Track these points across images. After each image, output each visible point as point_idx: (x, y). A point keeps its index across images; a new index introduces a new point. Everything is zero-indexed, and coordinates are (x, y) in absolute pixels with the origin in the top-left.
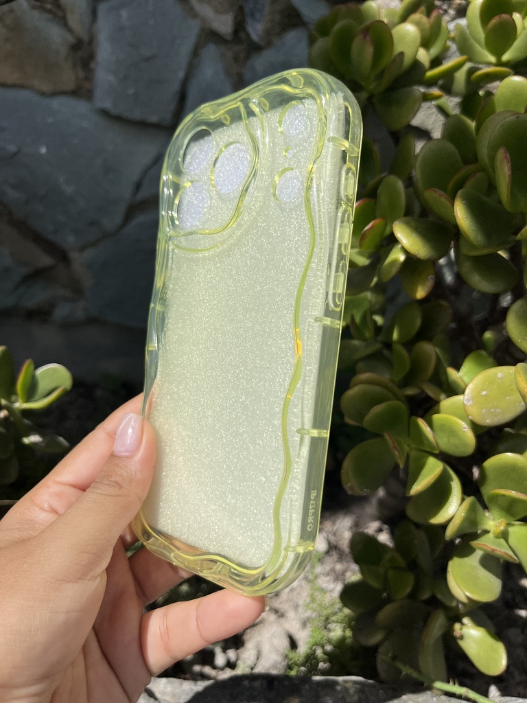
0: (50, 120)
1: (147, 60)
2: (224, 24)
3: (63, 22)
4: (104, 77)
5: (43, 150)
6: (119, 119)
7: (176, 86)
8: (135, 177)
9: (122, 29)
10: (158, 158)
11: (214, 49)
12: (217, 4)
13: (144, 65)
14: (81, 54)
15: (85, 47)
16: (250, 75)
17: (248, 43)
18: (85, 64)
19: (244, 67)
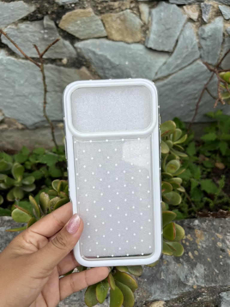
1: (168, 29)
2: (195, 16)
3: (140, 17)
5: (127, 63)
9: (161, 19)
10: (165, 63)
11: (190, 24)
12: (193, 9)
13: (166, 31)
14: (144, 28)
15: (146, 26)
16: (202, 33)
17: (202, 22)
18: (145, 32)
19: (198, 30)
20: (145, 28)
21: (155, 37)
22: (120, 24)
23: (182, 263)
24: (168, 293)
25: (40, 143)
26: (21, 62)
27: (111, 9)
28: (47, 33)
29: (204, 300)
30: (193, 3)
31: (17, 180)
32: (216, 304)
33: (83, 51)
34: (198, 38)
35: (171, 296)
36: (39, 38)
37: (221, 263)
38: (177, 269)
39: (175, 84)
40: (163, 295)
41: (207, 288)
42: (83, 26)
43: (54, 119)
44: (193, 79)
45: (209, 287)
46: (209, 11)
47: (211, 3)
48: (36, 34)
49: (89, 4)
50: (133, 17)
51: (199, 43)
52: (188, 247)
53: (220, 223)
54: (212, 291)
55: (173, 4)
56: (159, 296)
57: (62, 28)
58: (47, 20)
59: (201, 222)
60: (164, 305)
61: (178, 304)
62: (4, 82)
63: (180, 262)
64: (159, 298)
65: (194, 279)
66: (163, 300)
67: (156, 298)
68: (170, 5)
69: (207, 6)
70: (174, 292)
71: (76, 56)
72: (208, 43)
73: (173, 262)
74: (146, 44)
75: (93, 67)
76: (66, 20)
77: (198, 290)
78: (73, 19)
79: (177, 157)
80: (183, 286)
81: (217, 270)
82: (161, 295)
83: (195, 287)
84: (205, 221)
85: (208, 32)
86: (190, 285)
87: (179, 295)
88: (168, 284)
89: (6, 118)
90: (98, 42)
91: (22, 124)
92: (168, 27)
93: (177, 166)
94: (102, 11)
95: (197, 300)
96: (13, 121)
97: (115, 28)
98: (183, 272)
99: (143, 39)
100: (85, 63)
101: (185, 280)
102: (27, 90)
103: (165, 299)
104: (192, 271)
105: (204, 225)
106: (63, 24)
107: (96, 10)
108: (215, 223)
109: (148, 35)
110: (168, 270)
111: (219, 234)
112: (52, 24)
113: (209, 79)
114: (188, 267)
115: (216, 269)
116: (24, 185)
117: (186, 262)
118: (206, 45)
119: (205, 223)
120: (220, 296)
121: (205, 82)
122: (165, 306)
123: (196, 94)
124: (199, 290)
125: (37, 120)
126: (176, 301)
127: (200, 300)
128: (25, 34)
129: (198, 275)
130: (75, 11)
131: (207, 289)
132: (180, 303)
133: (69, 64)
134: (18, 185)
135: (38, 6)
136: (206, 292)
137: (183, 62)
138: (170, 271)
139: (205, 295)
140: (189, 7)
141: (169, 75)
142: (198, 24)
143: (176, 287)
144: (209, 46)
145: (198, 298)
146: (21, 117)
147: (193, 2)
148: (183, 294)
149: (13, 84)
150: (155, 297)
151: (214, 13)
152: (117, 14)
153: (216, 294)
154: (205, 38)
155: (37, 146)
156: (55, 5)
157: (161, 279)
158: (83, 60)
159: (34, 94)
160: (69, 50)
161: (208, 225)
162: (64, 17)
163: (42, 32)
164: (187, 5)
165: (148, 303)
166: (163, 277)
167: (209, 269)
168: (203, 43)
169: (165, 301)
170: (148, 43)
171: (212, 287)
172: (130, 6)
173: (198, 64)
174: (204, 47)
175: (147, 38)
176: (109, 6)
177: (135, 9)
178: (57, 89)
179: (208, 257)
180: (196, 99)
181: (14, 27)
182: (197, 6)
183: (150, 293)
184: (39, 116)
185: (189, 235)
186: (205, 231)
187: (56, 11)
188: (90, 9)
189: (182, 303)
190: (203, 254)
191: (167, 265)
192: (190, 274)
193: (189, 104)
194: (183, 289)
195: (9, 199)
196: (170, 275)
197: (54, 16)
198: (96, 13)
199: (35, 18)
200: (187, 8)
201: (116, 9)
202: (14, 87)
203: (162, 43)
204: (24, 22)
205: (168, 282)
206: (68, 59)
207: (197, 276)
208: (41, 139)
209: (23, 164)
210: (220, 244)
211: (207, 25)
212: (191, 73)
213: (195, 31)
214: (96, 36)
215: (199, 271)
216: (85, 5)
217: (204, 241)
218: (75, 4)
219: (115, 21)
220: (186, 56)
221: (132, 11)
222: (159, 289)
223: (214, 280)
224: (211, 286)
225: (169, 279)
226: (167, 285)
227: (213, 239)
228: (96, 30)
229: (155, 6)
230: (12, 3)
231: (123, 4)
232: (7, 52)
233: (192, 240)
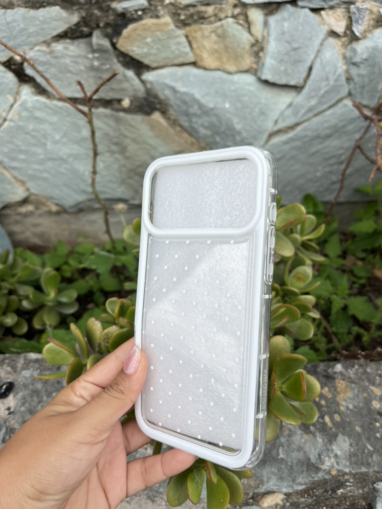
0: (232, 88)
1: (295, 49)
2: (340, 27)
3: (249, 30)
4: (269, 61)
5: (227, 106)
6: (273, 84)
7: (308, 64)
8: (275, 118)
9: (283, 33)
10: (290, 105)
11: (332, 41)
12: (336, 16)
13: (292, 53)
14: (255, 48)
15: (259, 45)
16: (352, 54)
17: (352, 37)
18: (257, 55)
19: (346, 50)
20: (258, 48)
22: (215, 43)
23: (314, 433)
24: (289, 481)
25: (86, 236)
26: (57, 106)
27: (202, 18)
28: (98, 59)
29: (349, 494)
30: (338, 6)
31: (48, 295)
32: (368, 502)
33: (156, 86)
34: (346, 64)
35: (294, 486)
36: (86, 67)
37: (378, 435)
38: (305, 443)
39: (306, 139)
40: (282, 484)
41: (353, 474)
42: (155, 47)
43: (109, 196)
44: (337, 131)
45: (357, 474)
46: (363, 18)
47: (367, 5)
48: (80, 60)
49: (166, 11)
50: (238, 30)
51: (347, 71)
52: (323, 409)
53: (377, 370)
54: (362, 479)
55: (303, 7)
56: (275, 485)
57: (123, 49)
58: (97, 37)
59: (346, 368)
60: (283, 501)
61: (306, 499)
62: (29, 137)
63: (310, 432)
64: (275, 488)
65: (333, 460)
66: (281, 492)
67: (271, 488)
68: (299, 10)
69: (361, 11)
70: (300, 480)
71: (144, 95)
72: (363, 71)
73: (299, 432)
74: (259, 74)
75: (172, 112)
76: (128, 37)
77: (339, 477)
78: (139, 35)
79: (308, 262)
80: (315, 471)
81: (371, 446)
82: (278, 484)
83: (334, 473)
84: (353, 366)
85: (363, 54)
86: (325, 470)
87: (307, 484)
88: (289, 466)
89: (32, 194)
90: (180, 71)
91: (57, 205)
92: (295, 45)
93: (307, 276)
94: (187, 22)
95: (337, 494)
96: (44, 200)
97: (208, 48)
98: (315, 448)
99: (255, 66)
100: (158, 106)
101: (318, 461)
102: (65, 151)
103: (284, 490)
104: (329, 447)
105: (351, 372)
106: (123, 43)
107: (177, 20)
108: (368, 370)
109: (263, 59)
110: (290, 444)
111: (376, 387)
112: (106, 43)
113: (363, 131)
114: (324, 440)
115: (369, 444)
116: (60, 304)
117: (320, 432)
118: (359, 75)
119: (353, 369)
120: (374, 488)
121: (357, 136)
122: (285, 501)
123: (341, 155)
124: (341, 478)
125: (81, 198)
126: (303, 495)
127: (342, 493)
128: (63, 61)
129: (339, 453)
130: (144, 22)
131: (354, 476)
132: (309, 497)
133: (132, 107)
134: (50, 304)
135: (84, 14)
136: (352, 480)
137: (320, 103)
138: (293, 446)
139: (350, 486)
140: (330, 12)
141: (297, 124)
142: (345, 41)
143: (303, 471)
144: (363, 76)
145: (338, 491)
146: (56, 193)
147: (338, 4)
148: (313, 484)
149: (43, 140)
150: (269, 488)
151: (372, 22)
152: (211, 26)
153: (368, 485)
154: (357, 63)
155: (81, 239)
156: (110, 12)
157: (278, 459)
158: (156, 101)
159: (76, 157)
160: (132, 86)
161: (358, 372)
162: (125, 32)
163: (90, 56)
164: (327, 10)
165: (258, 496)
166: (281, 456)
167: (357, 444)
168: (354, 71)
169: (285, 494)
170: (262, 72)
171: (362, 474)
172: (233, 13)
173: (346, 106)
174: (356, 79)
175: (260, 64)
176: (199, 12)
177: (242, 17)
178: (114, 148)
179: (357, 425)
180: (341, 163)
181: (44, 48)
182: (344, 10)
183: (260, 480)
184: (84, 192)
185: (326, 389)
186: (352, 382)
187: (112, 22)
188: (167, 19)
189: (312, 497)
190: (348, 419)
191: (290, 436)
192: (326, 451)
193: (330, 172)
194: (313, 475)
195: (37, 326)
196: (293, 452)
197: (109, 30)
198: (178, 24)
199: (78, 34)
200: (328, 15)
201: (210, 17)
202: (44, 145)
203: (285, 72)
204: (62, 41)
205: (290, 464)
206: (132, 99)
207: (338, 455)
208: (87, 228)
209: (58, 269)
210: (376, 404)
211: (361, 42)
212: (334, 121)
213: (340, 52)
214: (177, 62)
215: (340, 447)
216: (159, 13)
217: (351, 399)
218: (143, 10)
219: (208, 37)
220: (326, 92)
221: (235, 21)
222: (275, 474)
223: (365, 462)
224: (361, 472)
225: (291, 458)
226: (289, 468)
227: (365, 395)
228: (177, 52)
229: (274, 11)
230: (41, 10)
231: (221, 10)
232: (33, 90)
233: (330, 396)
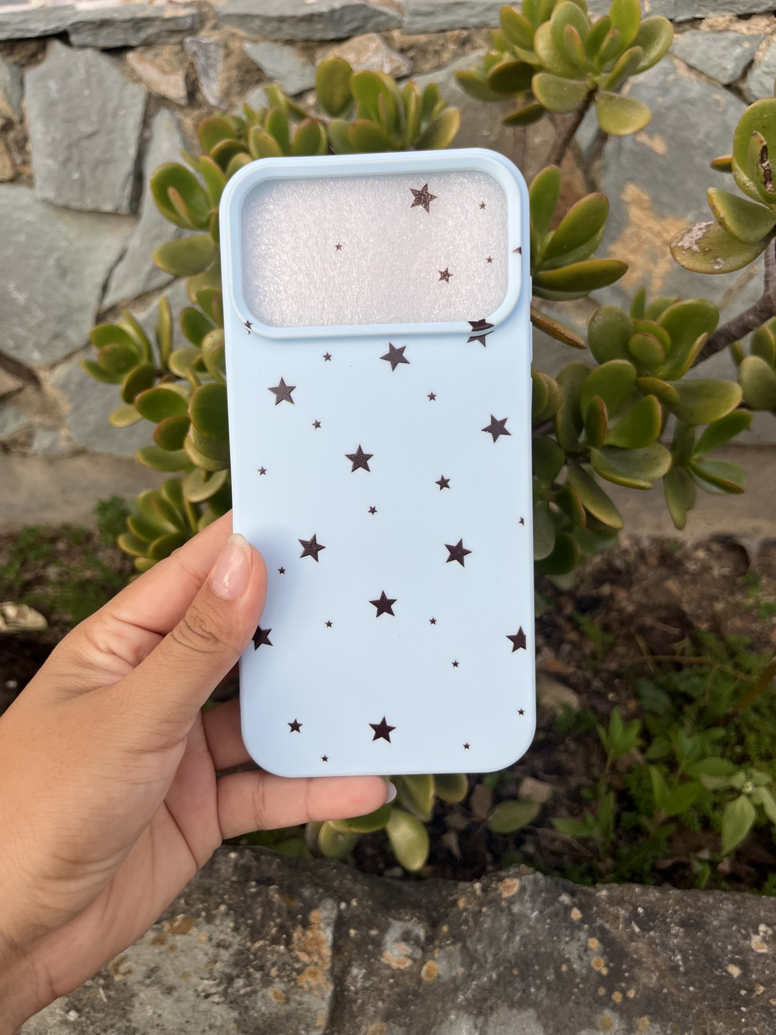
1: (90, 136)
4: (41, 161)
6: (66, 208)
7: (126, 168)
9: (53, 103)
10: (123, 253)
11: (168, 117)
12: (162, 63)
13: (85, 144)
14: (13, 135)
15: (15, 129)
21: (50, 162)
30: (159, 40)
46: (215, 66)
55: (83, 47)
68: (75, 51)
69: (206, 50)
92: (86, 128)
99: (26, 170)
140: (149, 55)
141: (147, 294)
147: (156, 35)
151: (234, 73)
164: (140, 49)
175: (29, 167)
200: (142, 61)
203: (82, 182)
229: (39, 56)
